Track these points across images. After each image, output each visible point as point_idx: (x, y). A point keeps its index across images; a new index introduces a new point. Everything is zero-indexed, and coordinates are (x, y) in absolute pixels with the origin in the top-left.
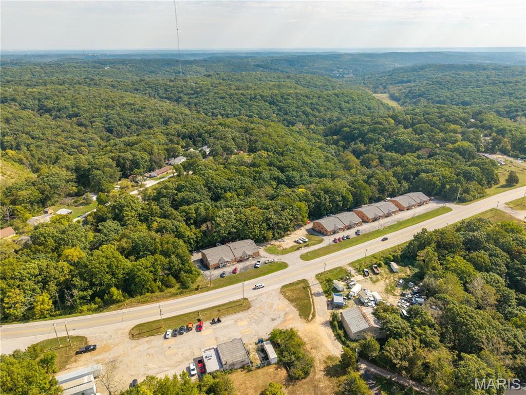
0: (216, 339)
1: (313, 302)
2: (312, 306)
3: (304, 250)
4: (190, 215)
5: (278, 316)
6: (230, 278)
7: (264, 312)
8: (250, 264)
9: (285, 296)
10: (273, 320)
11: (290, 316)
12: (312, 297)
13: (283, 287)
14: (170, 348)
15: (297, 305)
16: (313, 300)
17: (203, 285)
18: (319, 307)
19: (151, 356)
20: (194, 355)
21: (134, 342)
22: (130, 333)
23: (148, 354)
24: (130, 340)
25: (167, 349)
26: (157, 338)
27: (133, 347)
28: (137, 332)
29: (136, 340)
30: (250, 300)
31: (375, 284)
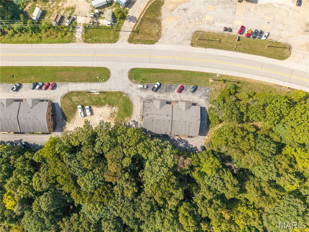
0: (235, 13)
1: (143, 13)
2: (146, 9)
3: (95, 87)
4: (188, 208)
5: (180, 11)
6: (189, 81)
7: (187, 21)
8: (161, 95)
9: (160, 31)
10: (185, 10)
11: (171, 6)
12: (139, 19)
13: (153, 42)
14: (268, 23)
15: (157, 15)
16: (141, 15)
17: (217, 84)
18: (142, 6)
19: (282, 22)
20: (255, 7)
21: (290, 42)
22: (290, 54)
23: (284, 25)
24: (292, 46)
25: (271, 23)
26: (273, 37)
27: (291, 38)
28: (286, 51)
29: (288, 43)
30: (190, 42)
31: (73, 6)
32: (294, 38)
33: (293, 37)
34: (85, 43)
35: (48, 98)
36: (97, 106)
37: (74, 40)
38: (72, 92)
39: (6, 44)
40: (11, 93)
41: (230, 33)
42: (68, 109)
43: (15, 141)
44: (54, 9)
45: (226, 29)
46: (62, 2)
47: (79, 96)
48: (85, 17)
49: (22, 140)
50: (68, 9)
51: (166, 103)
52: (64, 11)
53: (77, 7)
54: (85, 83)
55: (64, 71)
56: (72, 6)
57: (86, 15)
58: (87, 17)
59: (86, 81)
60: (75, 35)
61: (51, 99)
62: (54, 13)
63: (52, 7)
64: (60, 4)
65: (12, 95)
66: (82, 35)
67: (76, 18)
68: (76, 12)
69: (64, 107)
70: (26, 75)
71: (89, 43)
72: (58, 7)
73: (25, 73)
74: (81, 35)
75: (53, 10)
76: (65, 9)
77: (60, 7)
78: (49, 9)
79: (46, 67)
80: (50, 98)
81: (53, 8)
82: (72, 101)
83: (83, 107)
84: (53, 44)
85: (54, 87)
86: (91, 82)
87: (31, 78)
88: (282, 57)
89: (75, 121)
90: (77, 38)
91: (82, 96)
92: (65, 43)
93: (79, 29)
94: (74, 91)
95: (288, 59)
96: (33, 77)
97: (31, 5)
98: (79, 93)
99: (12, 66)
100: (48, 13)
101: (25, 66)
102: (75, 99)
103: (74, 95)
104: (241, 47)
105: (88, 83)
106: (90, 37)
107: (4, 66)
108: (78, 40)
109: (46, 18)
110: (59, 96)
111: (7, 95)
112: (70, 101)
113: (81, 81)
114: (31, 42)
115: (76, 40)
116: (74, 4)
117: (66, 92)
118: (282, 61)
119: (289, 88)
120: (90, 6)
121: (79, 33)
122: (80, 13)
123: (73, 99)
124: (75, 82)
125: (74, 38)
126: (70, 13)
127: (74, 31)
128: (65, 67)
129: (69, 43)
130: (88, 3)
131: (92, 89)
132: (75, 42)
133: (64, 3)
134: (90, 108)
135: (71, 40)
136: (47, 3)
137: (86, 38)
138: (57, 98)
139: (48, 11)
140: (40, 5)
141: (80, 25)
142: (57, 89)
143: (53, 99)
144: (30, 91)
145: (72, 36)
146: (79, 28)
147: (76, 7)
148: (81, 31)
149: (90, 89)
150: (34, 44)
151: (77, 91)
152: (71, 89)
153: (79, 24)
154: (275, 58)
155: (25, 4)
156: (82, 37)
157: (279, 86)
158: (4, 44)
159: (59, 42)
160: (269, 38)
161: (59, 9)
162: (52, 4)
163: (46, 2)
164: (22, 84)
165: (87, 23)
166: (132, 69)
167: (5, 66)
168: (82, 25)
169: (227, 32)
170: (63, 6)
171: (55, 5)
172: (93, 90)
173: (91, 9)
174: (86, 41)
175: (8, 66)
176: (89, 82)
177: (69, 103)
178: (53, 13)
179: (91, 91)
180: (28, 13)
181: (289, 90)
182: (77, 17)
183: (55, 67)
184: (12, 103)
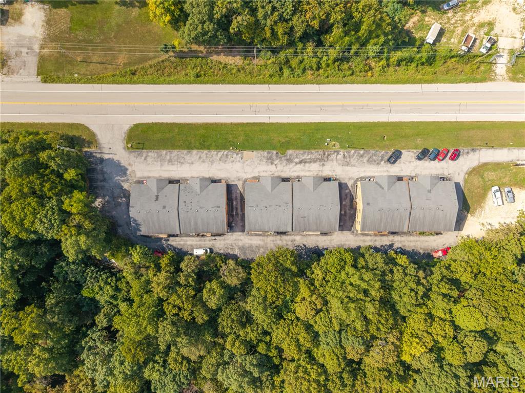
31: (491, 20)
34: (511, 82)
35: (444, 174)
36: (522, 187)
37: (493, 77)
38: (486, 164)
39: (378, 84)
40: (383, 166)
42: (476, 193)
43: (382, 246)
44: (457, 25)
46: (471, 14)
47: (497, 171)
48: (513, 39)
49: (393, 244)
50: (481, 25)
52: (474, 28)
53: (497, 21)
54: (509, 149)
55: (473, 129)
56: (488, 19)
57: (514, 36)
58: (515, 38)
59: (511, 146)
60: (494, 68)
61: (449, 176)
62: (456, 32)
63: (453, 21)
64: (467, 17)
65: (385, 169)
66: (508, 68)
67: (498, 39)
68: (497, 30)
69: (468, 190)
70: (406, 137)
71: (520, 82)
72: (464, 22)
73: (405, 133)
74: (505, 69)
75: (455, 27)
76: (476, 25)
77: (468, 21)
78: (447, 25)
79: (444, 122)
80: (447, 174)
81: (455, 23)
82: (483, 178)
84: (458, 84)
85: (455, 156)
86: (520, 146)
87: (417, 141)
89: (483, 212)
90: (497, 73)
91: (502, 171)
92: (477, 82)
93: (501, 58)
94: (489, 163)
96: (420, 139)
97: (416, 20)
98: (497, 166)
99: (387, 121)
100: (446, 32)
101: (410, 121)
102: (490, 175)
103: (489, 170)
105: (514, 149)
106: (521, 72)
107: (375, 121)
108: (500, 78)
109: (444, 40)
110: (462, 171)
111: (376, 169)
112: (480, 179)
113: (502, 146)
114: (420, 82)
115: (497, 76)
116: (492, 17)
117: (475, 164)
120: (520, 19)
121: (501, 66)
122: (503, 31)
123: (485, 175)
124: (493, 147)
125: (493, 74)
126: (486, 32)
127: (493, 62)
128: (477, 122)
129: (485, 82)
130: (517, 14)
131: (520, 159)
132: (494, 80)
133: (474, 14)
135: (487, 77)
136: (445, 15)
137: (515, 73)
138: (459, 174)
139: (446, 28)
140: (433, 19)
141: (503, 52)
142: (461, 160)
143: (452, 175)
144: (414, 162)
145: (490, 70)
146: (501, 56)
147: (495, 22)
148: (506, 62)
149: (517, 159)
150: (425, 85)
151: (494, 162)
152: (484, 160)
153: (501, 50)
155: (407, 17)
156: (507, 72)
158: (375, 85)
159: (467, 81)
161: (465, 25)
162: (454, 16)
163: (443, 15)
164: (402, 151)
165: (514, 49)
167: (377, 121)
168: (506, 51)
170: (473, 19)
171: (458, 19)
172: (522, 161)
173: (522, 26)
174: (514, 79)
175: (380, 121)
176: (517, 147)
177: (479, 182)
178: (454, 32)
179: (518, 162)
180: (412, 33)
182: (499, 37)
183: (460, 122)
184: (395, 183)
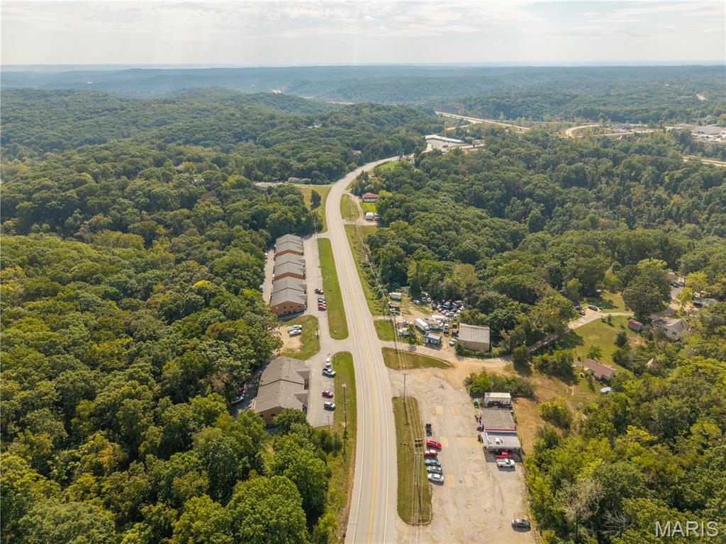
1: (424, 355)
2: (430, 357)
5: (438, 382)
7: (427, 390)
9: (406, 369)
10: (442, 387)
11: (440, 374)
12: (414, 353)
13: (388, 366)
14: (461, 482)
15: (424, 366)
16: (420, 354)
18: (432, 354)
19: (471, 503)
21: (437, 520)
22: (413, 525)
23: (466, 506)
24: (430, 526)
25: (462, 485)
26: (436, 492)
27: (446, 522)
28: (416, 516)
29: (434, 517)
30: (398, 395)
32: (447, 526)
33: (449, 525)
36: (302, 338)
41: (425, 434)
42: (297, 321)
45: (429, 426)
48: (403, 320)
51: (306, 378)
66: (382, 320)
80: (309, 308)
83: (301, 329)
88: (404, 513)
93: (388, 317)
95: (403, 523)
104: (407, 450)
106: (381, 325)
110: (313, 314)
118: (397, 512)
119: (344, 536)
127: (385, 315)
134: (300, 334)
142: (319, 311)
143: (309, 310)
145: (378, 314)
146: (390, 317)
148: (386, 319)
154: (399, 500)
157: (347, 518)
160: (434, 486)
166: (350, 354)
168: (394, 319)
169: (424, 430)
174: (376, 323)
181: (339, 538)
